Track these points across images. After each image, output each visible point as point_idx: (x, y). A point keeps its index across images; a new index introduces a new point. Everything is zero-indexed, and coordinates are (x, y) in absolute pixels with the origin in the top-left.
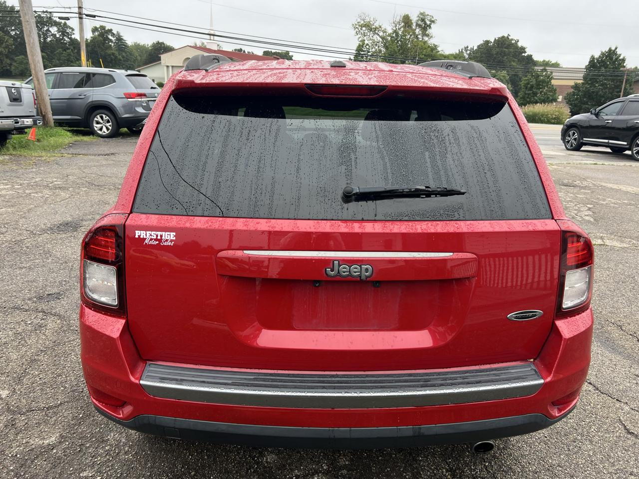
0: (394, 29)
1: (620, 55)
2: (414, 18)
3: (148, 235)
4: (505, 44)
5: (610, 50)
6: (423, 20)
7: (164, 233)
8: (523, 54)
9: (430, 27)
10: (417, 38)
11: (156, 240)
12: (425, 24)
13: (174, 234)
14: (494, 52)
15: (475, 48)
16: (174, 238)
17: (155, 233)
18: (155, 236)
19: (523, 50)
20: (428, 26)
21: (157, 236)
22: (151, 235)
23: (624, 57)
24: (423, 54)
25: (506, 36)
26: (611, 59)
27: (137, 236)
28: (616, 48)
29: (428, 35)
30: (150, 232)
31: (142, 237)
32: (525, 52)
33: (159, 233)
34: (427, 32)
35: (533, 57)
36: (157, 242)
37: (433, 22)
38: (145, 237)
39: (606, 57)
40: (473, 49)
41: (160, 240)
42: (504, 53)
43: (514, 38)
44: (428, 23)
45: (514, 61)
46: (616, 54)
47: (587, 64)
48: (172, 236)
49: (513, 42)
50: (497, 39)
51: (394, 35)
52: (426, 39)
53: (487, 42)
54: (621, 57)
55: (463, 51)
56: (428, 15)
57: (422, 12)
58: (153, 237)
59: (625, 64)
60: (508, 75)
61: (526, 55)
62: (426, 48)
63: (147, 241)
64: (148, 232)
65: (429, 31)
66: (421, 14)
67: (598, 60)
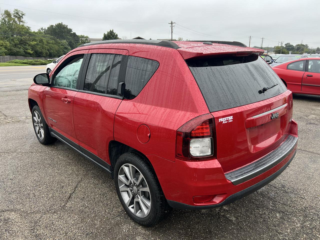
0: (2, 18)
1: (115, 33)
2: (12, 12)
3: (224, 119)
4: (62, 27)
5: (111, 31)
6: (17, 13)
7: (229, 117)
8: (71, 32)
9: (22, 18)
10: (17, 23)
11: (227, 121)
12: (19, 15)
13: (232, 116)
14: (57, 31)
15: (46, 29)
16: (232, 118)
17: (226, 118)
18: (226, 119)
19: (71, 30)
20: (21, 17)
21: (227, 119)
22: (225, 119)
23: (117, 34)
24: (23, 32)
25: (61, 23)
26: (112, 35)
27: (220, 121)
28: (113, 30)
29: (22, 22)
30: (224, 118)
31: (221, 121)
32: (72, 31)
33: (227, 118)
34: (21, 20)
35: (76, 33)
36: (227, 122)
37: (24, 15)
38: (223, 121)
39: (110, 34)
40: (45, 29)
41: (228, 121)
42: (63, 32)
43: (65, 24)
44: (21, 15)
45: (68, 35)
46: (114, 33)
47: (103, 37)
48: (232, 117)
49: (65, 26)
50: (57, 25)
51: (3, 21)
52: (21, 23)
53: (52, 26)
54: (116, 34)
55: (41, 30)
56: (20, 11)
57: (16, 9)
58: (225, 120)
59: (118, 37)
60: (67, 42)
61: (73, 32)
62: (24, 29)
63: (223, 122)
64: (223, 118)
65: (22, 20)
66: (16, 10)
67: (107, 35)
